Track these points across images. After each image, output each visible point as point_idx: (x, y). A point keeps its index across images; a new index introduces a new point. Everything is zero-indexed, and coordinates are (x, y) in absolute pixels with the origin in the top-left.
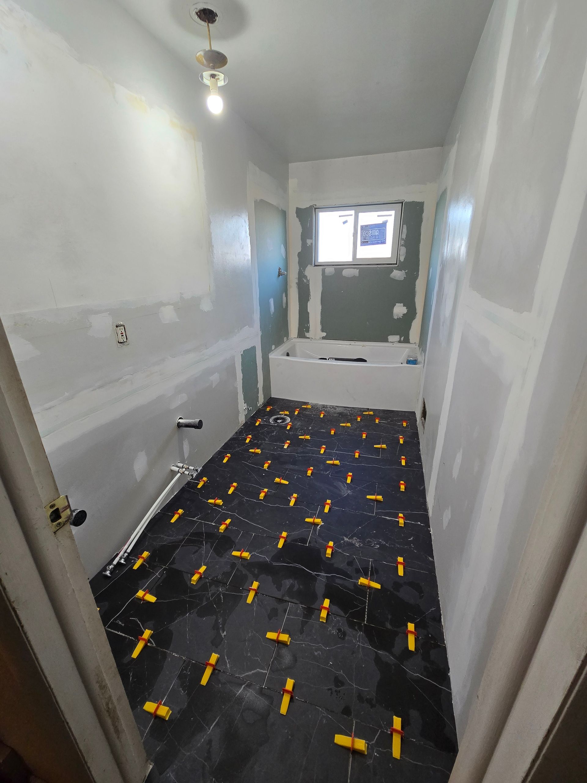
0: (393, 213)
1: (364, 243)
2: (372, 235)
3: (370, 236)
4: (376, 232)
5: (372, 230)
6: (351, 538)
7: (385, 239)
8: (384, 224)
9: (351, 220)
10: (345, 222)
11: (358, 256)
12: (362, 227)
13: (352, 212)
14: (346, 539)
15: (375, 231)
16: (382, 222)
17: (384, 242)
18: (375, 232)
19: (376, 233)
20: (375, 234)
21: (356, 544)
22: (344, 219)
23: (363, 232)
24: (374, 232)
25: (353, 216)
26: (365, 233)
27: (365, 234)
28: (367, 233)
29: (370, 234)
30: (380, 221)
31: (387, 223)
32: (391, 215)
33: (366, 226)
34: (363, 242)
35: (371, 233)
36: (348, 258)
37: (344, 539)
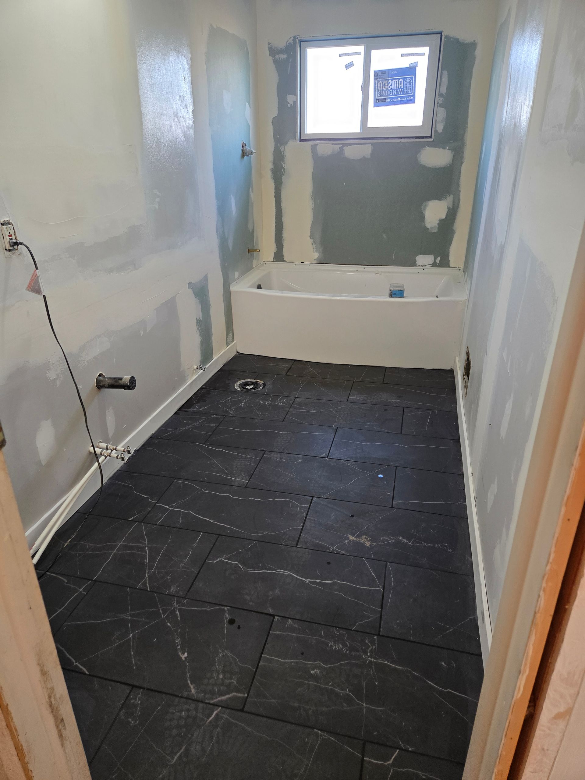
0: (426, 50)
1: (380, 102)
2: (393, 87)
3: (389, 89)
4: (400, 82)
5: (392, 80)
6: (359, 536)
7: (414, 96)
8: (411, 70)
9: (359, 61)
10: (349, 66)
11: (370, 124)
12: (376, 73)
13: (361, 48)
14: (351, 538)
15: (398, 80)
16: (408, 66)
17: (411, 100)
18: (397, 82)
19: (400, 84)
20: (397, 87)
21: (366, 543)
22: (347, 60)
23: (378, 83)
24: (395, 83)
25: (362, 56)
26: (381, 85)
27: (381, 87)
28: (385, 85)
29: (390, 87)
30: (405, 63)
31: (417, 68)
32: (423, 54)
33: (384, 72)
34: (378, 100)
35: (391, 85)
36: (355, 128)
37: (348, 538)
